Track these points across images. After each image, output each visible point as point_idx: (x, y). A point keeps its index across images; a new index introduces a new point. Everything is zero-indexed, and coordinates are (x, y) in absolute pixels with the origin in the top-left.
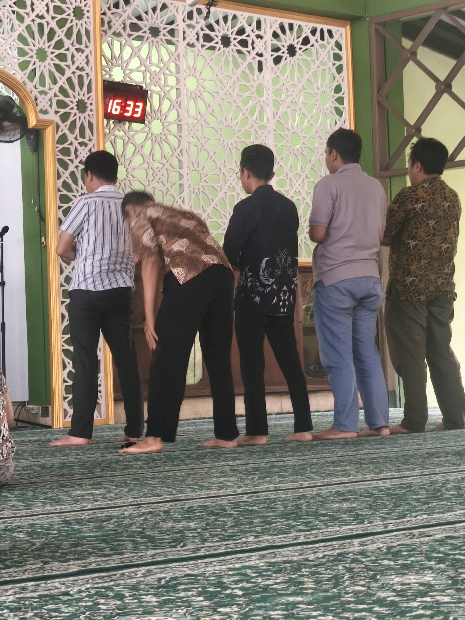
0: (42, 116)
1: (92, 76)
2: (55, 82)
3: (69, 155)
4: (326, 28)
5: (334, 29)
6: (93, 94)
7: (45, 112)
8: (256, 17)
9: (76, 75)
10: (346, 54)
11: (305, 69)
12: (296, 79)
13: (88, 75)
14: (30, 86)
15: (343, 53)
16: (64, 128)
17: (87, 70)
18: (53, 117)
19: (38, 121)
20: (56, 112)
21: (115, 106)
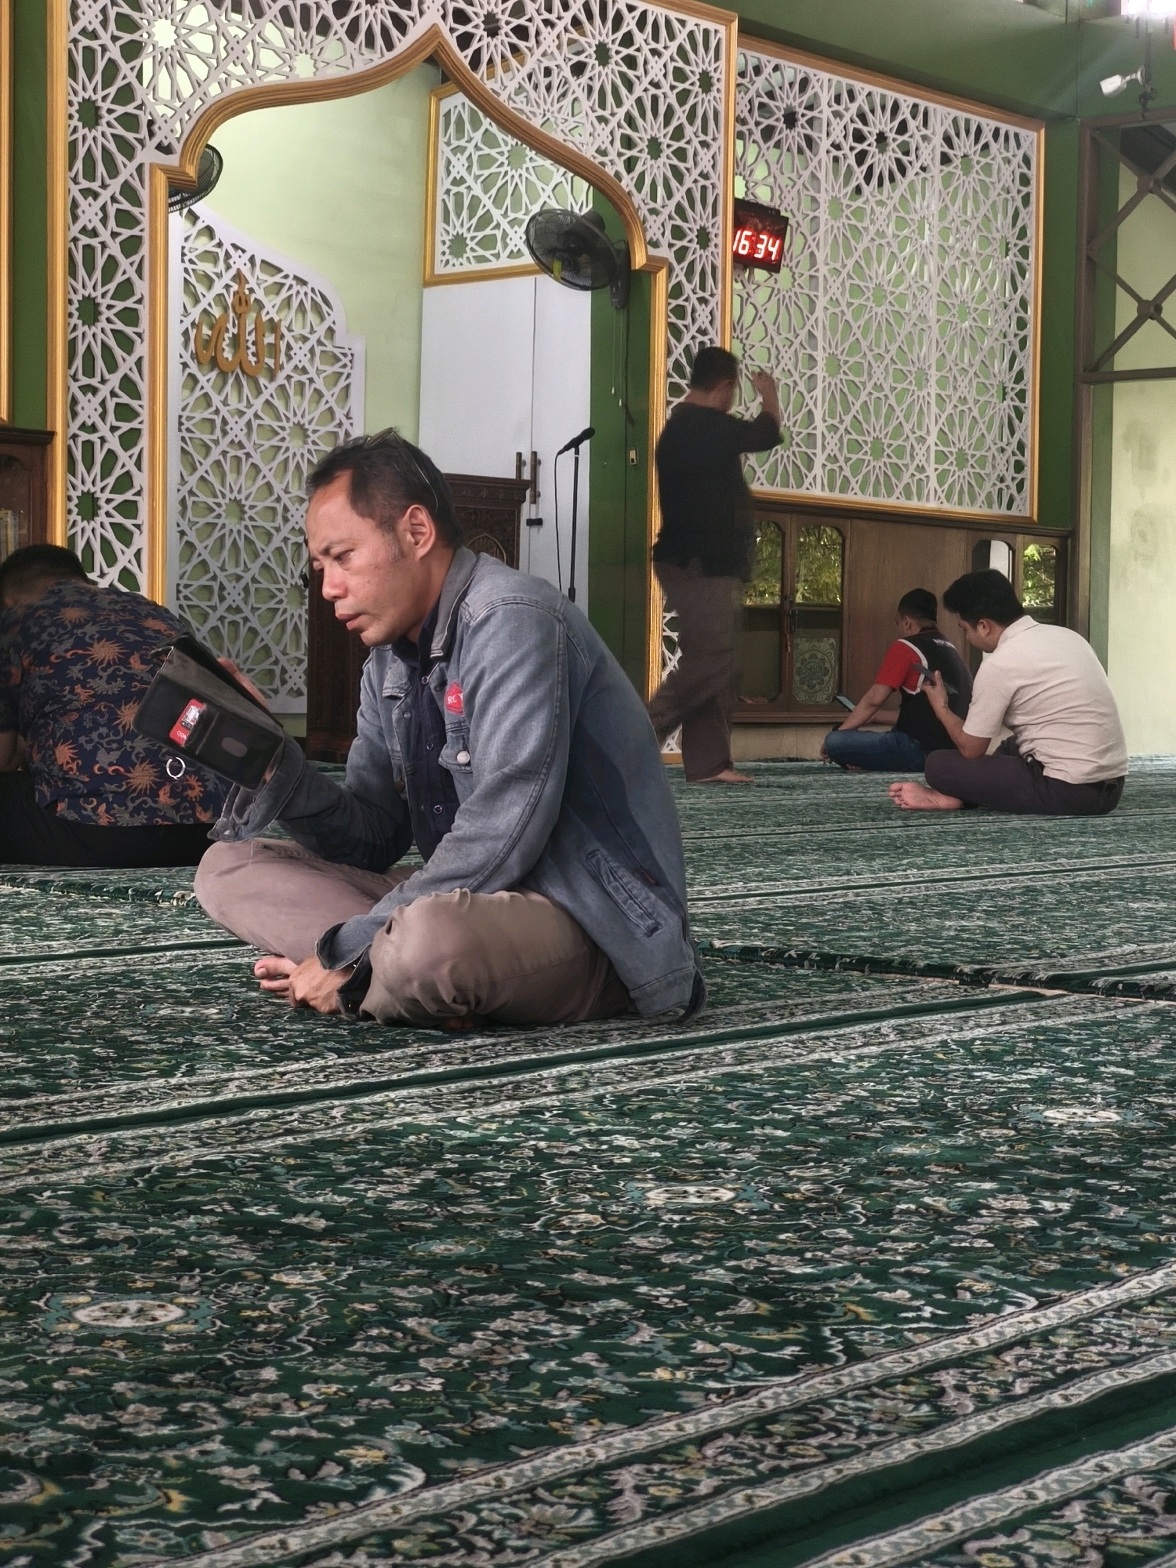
0: (652, 251)
1: (720, 190)
2: (670, 194)
3: (683, 318)
4: (1013, 130)
5: (1023, 132)
6: (719, 218)
7: (655, 244)
8: (923, 104)
9: (699, 185)
10: (1037, 174)
11: (981, 197)
12: (969, 213)
13: (714, 186)
14: (637, 199)
15: (1032, 174)
16: (680, 271)
17: (714, 179)
18: (665, 253)
19: (649, 258)
20: (671, 246)
21: (744, 242)
